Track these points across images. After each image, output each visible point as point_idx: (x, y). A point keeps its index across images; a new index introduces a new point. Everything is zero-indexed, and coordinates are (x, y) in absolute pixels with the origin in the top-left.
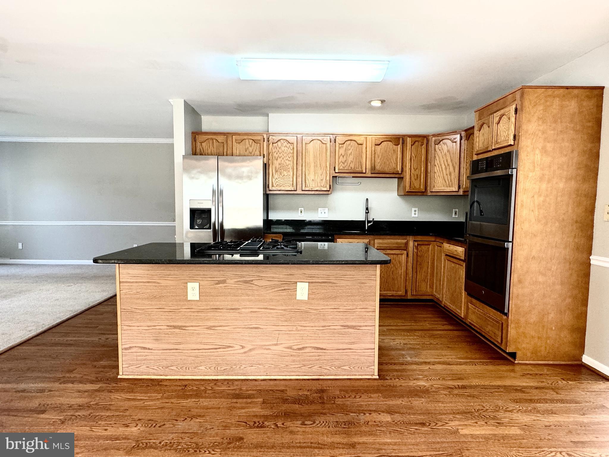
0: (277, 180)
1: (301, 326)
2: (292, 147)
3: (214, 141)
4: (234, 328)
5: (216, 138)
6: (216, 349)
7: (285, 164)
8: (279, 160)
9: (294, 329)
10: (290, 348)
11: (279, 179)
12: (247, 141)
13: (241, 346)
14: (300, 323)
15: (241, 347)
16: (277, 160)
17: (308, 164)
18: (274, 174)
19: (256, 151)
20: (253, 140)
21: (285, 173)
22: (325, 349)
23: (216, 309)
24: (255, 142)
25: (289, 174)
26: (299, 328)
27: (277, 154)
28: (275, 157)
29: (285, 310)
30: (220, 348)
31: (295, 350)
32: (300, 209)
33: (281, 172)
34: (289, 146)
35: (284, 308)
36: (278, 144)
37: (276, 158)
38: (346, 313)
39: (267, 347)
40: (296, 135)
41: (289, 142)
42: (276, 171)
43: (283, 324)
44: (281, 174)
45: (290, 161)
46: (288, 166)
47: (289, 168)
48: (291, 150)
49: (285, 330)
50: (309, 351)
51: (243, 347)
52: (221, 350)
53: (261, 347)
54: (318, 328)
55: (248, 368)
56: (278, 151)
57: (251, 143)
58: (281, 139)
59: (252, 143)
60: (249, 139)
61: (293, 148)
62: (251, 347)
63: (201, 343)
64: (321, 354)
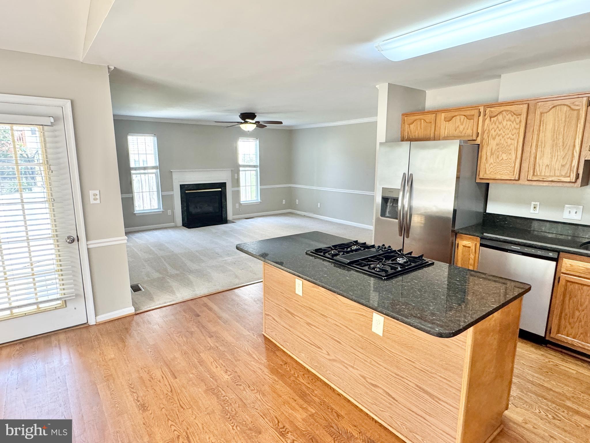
0: (492, 166)
1: (375, 361)
2: (518, 121)
3: (422, 121)
4: (323, 333)
5: (424, 118)
6: (311, 344)
7: (506, 145)
8: (498, 139)
9: (369, 361)
10: (364, 378)
11: (495, 164)
12: (458, 117)
13: (327, 352)
14: (374, 357)
15: (327, 354)
16: (494, 139)
17: (542, 143)
18: (488, 158)
19: (467, 129)
20: (465, 115)
21: (504, 156)
22: (397, 401)
23: (312, 309)
24: (467, 118)
25: (510, 157)
26: (373, 362)
27: (495, 131)
28: (492, 135)
29: (362, 337)
30: (314, 345)
31: (368, 383)
32: (533, 203)
33: (498, 155)
34: (515, 119)
35: (361, 334)
36: (497, 119)
37: (494, 136)
38: (423, 372)
39: (346, 365)
40: (528, 102)
41: (514, 114)
42: (492, 154)
43: (360, 351)
44: (498, 158)
45: (513, 139)
46: (509, 146)
47: (511, 150)
48: (517, 124)
49: (361, 357)
50: (381, 392)
51: (329, 354)
52: (314, 347)
53: (342, 362)
54: (391, 373)
55: (331, 375)
56: (498, 127)
57: (462, 120)
58: (503, 111)
59: (464, 120)
60: (460, 115)
61: (520, 122)
62: (334, 358)
63: (302, 334)
64: (393, 404)
